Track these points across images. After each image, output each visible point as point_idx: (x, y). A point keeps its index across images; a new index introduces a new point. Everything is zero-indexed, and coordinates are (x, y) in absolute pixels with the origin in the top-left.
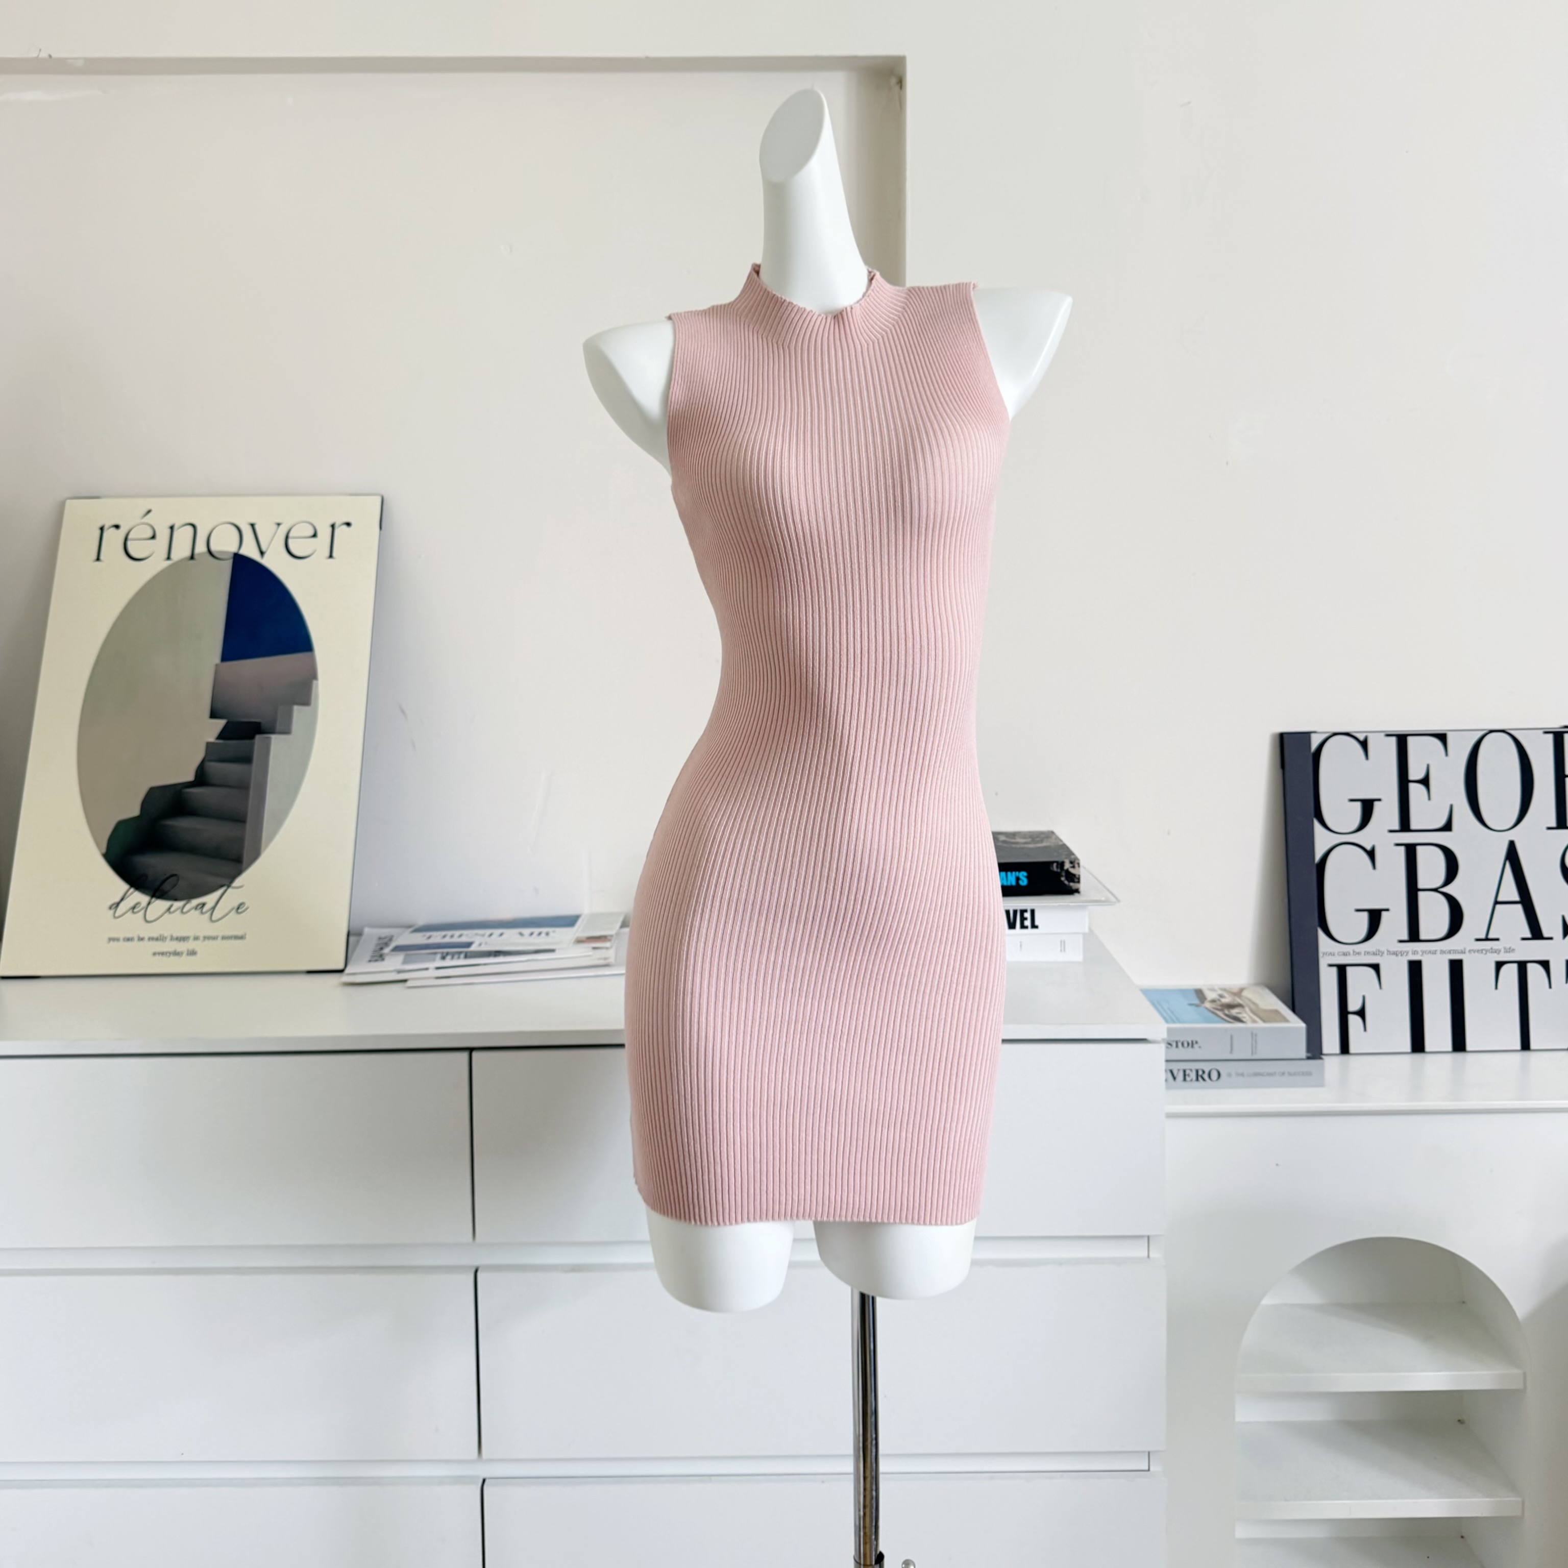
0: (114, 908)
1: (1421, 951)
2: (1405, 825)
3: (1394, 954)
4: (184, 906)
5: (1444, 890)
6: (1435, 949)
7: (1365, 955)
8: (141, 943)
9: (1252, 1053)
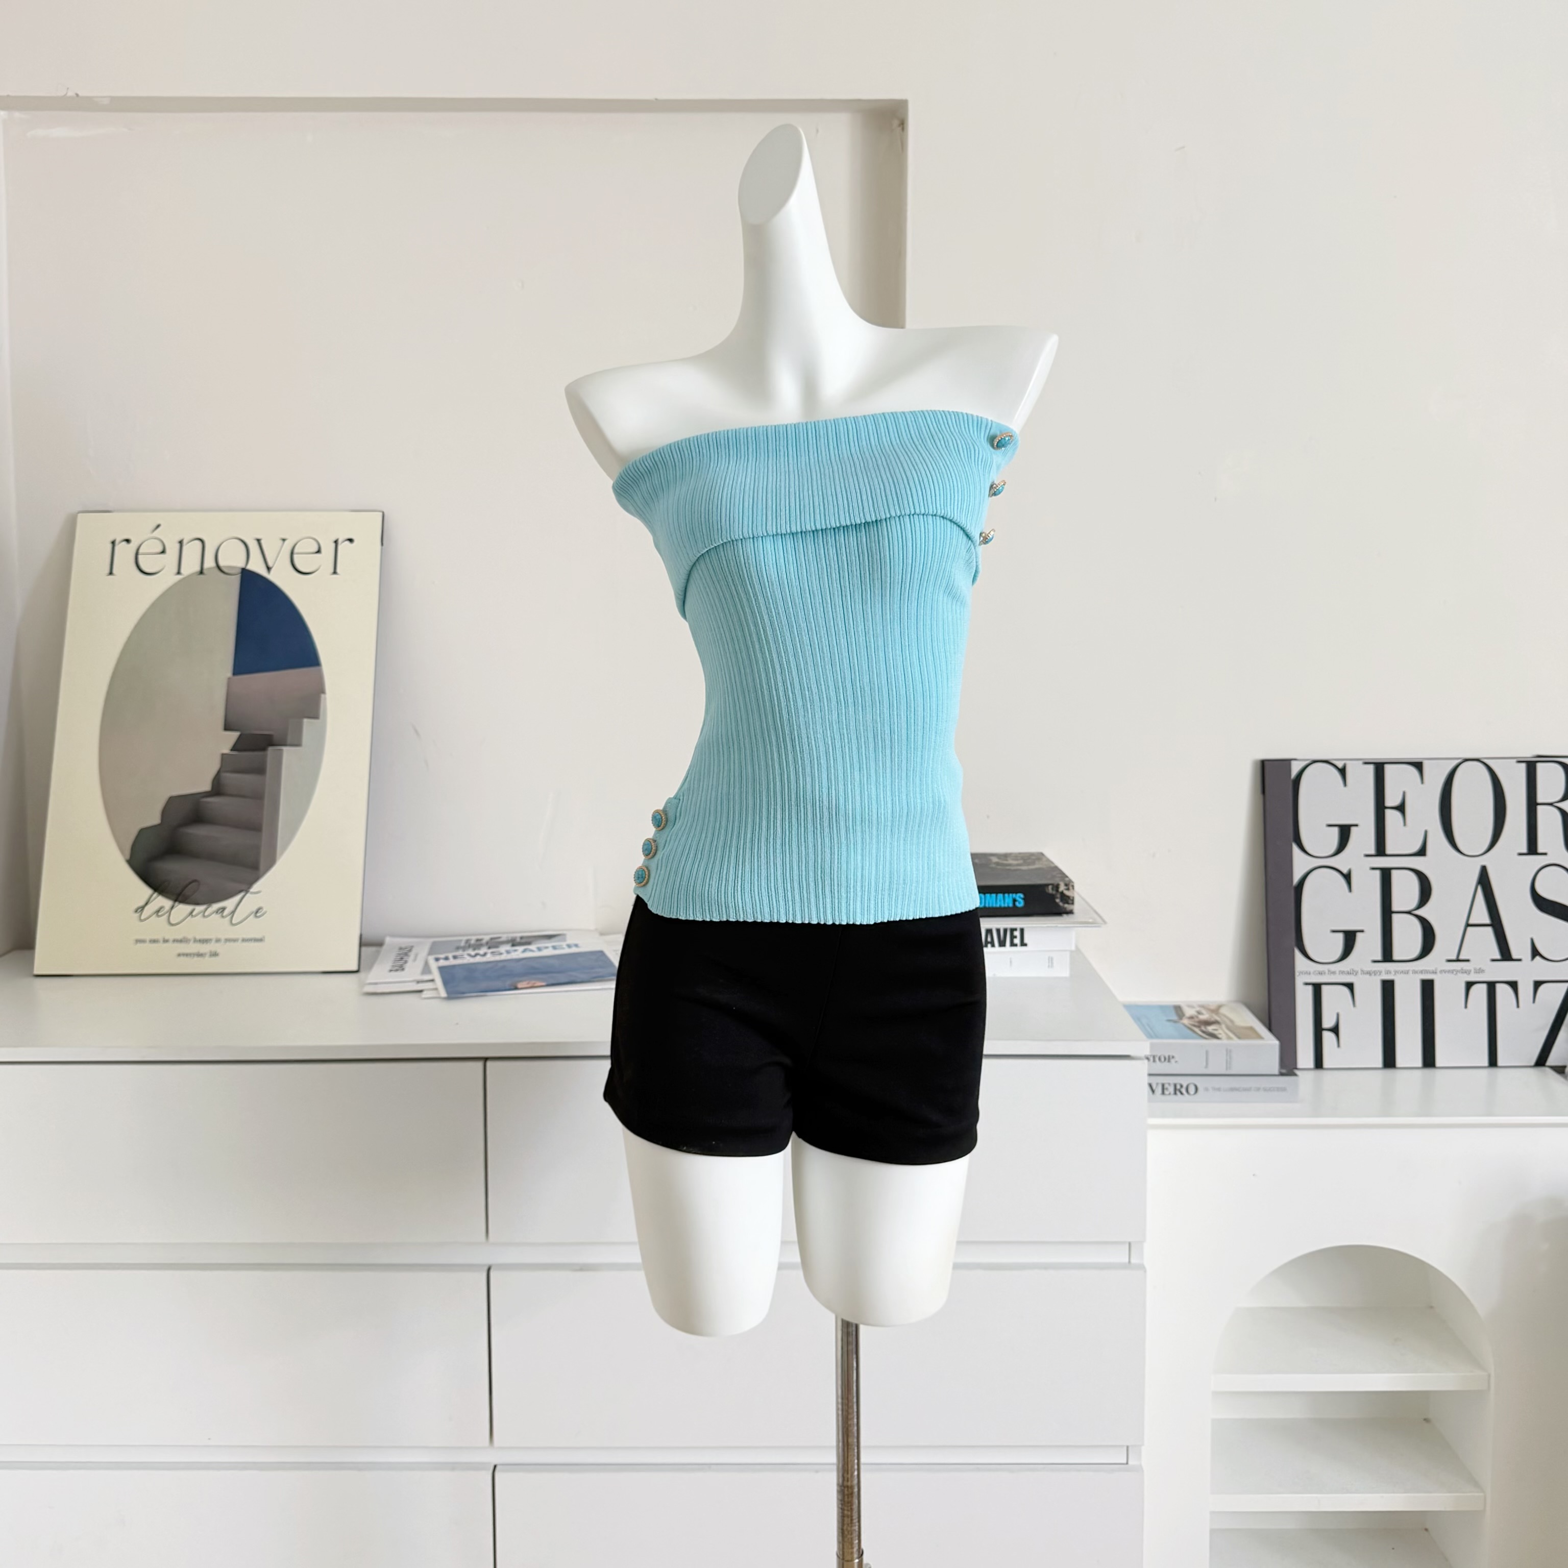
0: (139, 912)
1: (1394, 971)
2: (1381, 851)
3: (1367, 973)
4: (205, 910)
5: (1417, 912)
6: (1407, 969)
7: (1339, 974)
8: (167, 944)
9: (1227, 1069)
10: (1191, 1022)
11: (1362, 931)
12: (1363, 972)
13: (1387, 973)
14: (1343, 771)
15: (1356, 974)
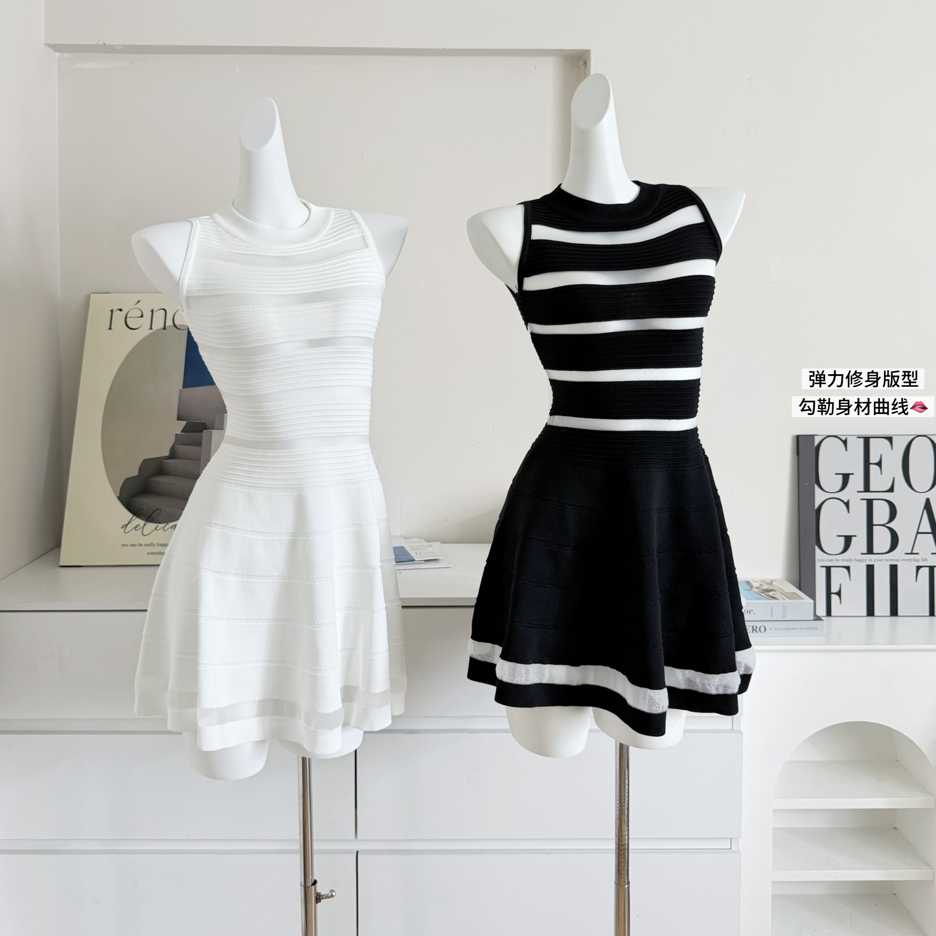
0: (124, 528)
1: (874, 559)
2: (867, 488)
3: (858, 561)
4: (165, 526)
5: (887, 525)
6: (882, 558)
7: (842, 561)
8: (140, 547)
9: (783, 617)
11: (855, 536)
12: (856, 560)
13: (870, 561)
14: (845, 442)
15: (851, 561)
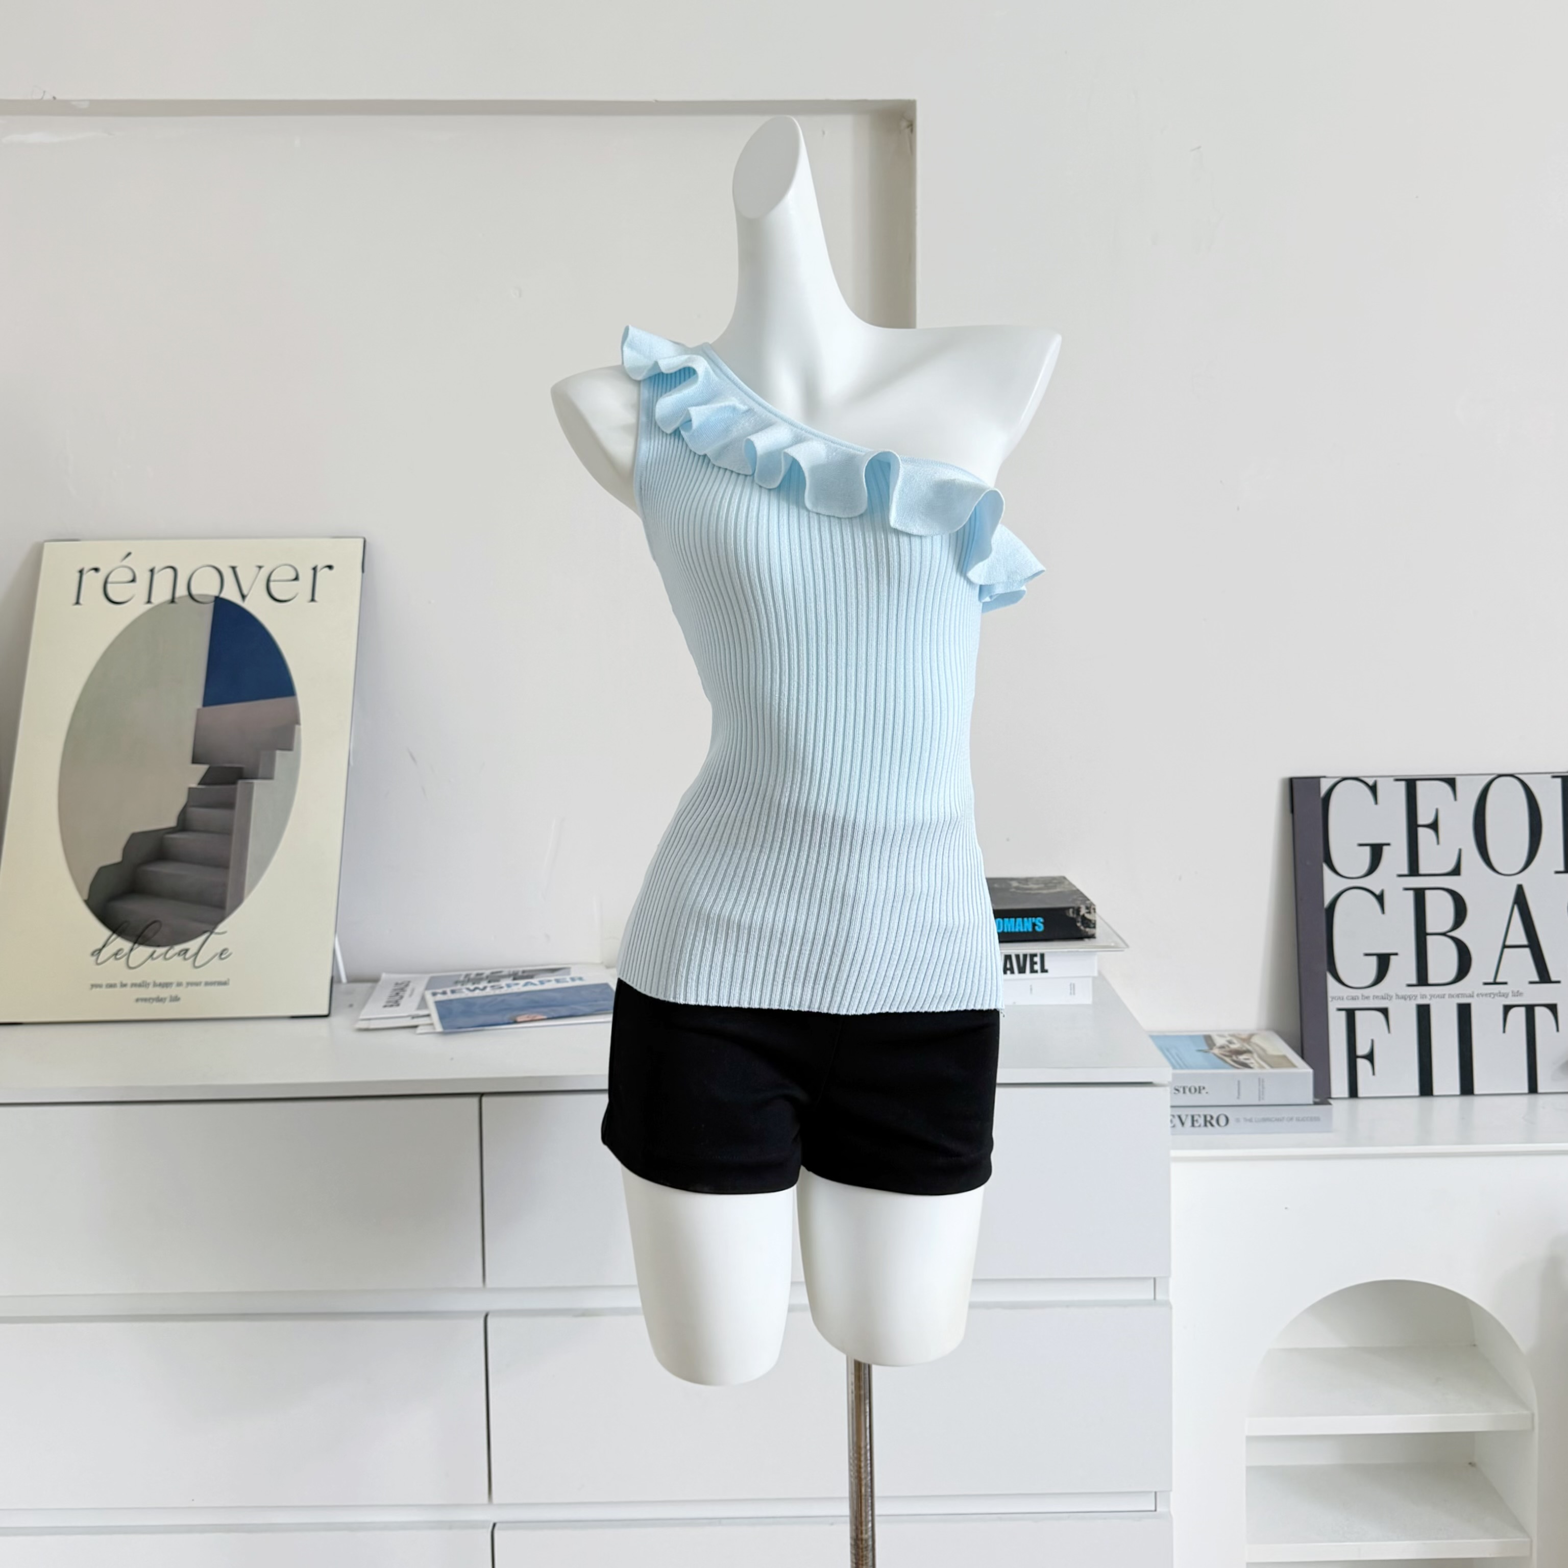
0: (96, 954)
1: (1430, 995)
2: (1414, 870)
3: (1402, 998)
4: (168, 952)
5: (1454, 934)
6: (1443, 993)
7: (1373, 999)
8: (124, 989)
9: (1260, 1099)
10: (1222, 1051)
11: (1396, 954)
12: (1398, 997)
13: (1423, 998)
14: (1374, 789)
15: (1390, 1000)
